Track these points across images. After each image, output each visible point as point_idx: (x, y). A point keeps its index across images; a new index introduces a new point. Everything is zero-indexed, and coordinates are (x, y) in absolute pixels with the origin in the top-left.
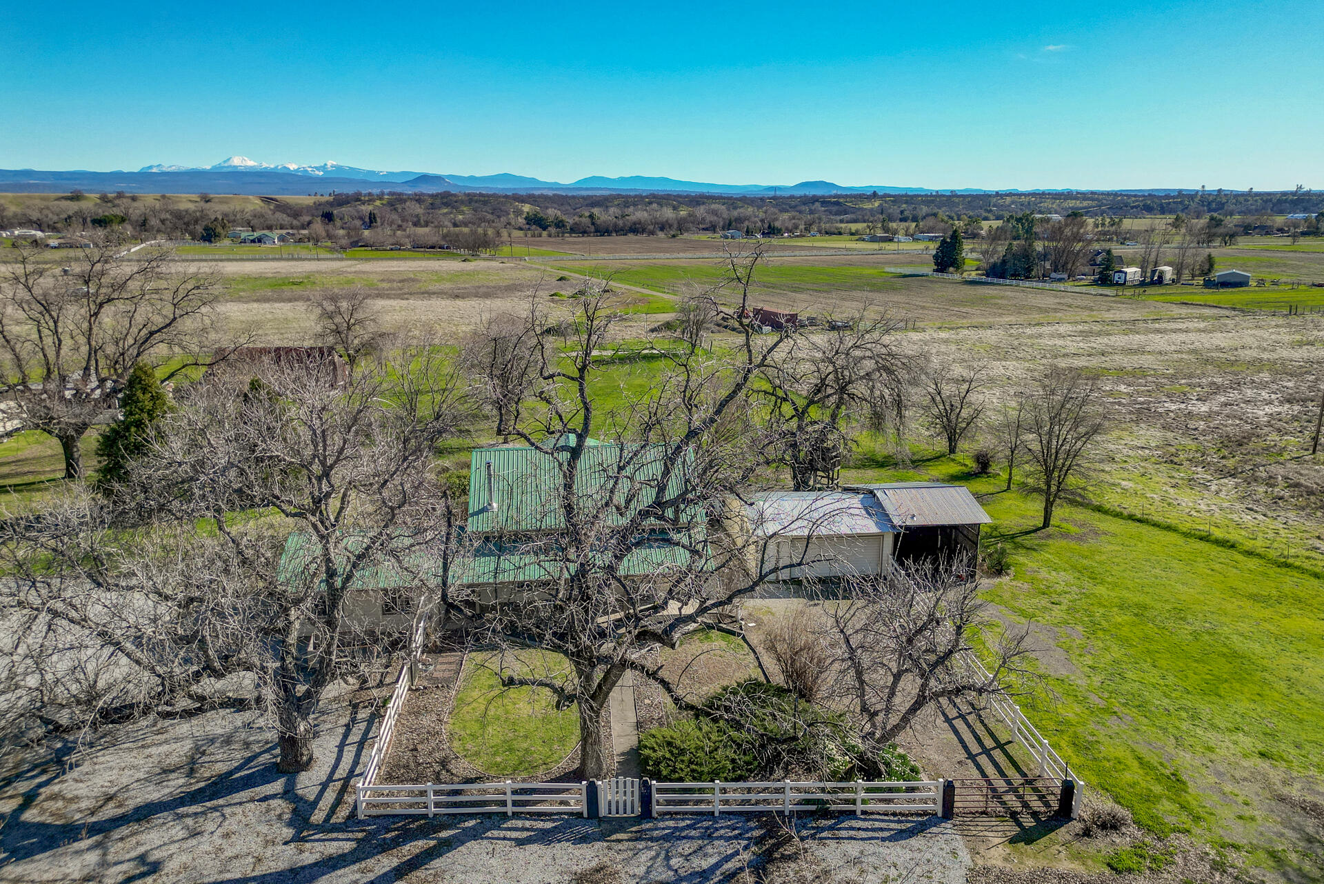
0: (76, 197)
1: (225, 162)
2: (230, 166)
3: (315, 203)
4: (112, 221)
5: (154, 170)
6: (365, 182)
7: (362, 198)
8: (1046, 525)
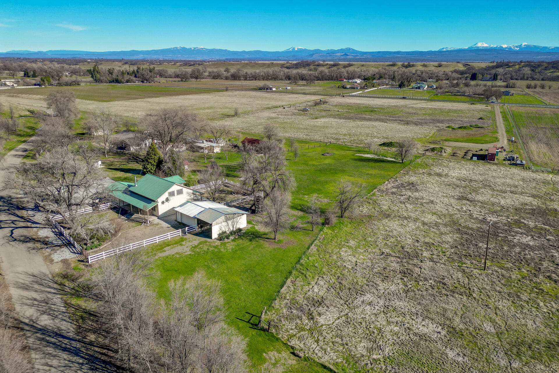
0: (393, 65)
2: (476, 47)
3: (486, 66)
4: (369, 79)
5: (444, 50)
6: (539, 53)
7: (510, 64)
8: (275, 239)
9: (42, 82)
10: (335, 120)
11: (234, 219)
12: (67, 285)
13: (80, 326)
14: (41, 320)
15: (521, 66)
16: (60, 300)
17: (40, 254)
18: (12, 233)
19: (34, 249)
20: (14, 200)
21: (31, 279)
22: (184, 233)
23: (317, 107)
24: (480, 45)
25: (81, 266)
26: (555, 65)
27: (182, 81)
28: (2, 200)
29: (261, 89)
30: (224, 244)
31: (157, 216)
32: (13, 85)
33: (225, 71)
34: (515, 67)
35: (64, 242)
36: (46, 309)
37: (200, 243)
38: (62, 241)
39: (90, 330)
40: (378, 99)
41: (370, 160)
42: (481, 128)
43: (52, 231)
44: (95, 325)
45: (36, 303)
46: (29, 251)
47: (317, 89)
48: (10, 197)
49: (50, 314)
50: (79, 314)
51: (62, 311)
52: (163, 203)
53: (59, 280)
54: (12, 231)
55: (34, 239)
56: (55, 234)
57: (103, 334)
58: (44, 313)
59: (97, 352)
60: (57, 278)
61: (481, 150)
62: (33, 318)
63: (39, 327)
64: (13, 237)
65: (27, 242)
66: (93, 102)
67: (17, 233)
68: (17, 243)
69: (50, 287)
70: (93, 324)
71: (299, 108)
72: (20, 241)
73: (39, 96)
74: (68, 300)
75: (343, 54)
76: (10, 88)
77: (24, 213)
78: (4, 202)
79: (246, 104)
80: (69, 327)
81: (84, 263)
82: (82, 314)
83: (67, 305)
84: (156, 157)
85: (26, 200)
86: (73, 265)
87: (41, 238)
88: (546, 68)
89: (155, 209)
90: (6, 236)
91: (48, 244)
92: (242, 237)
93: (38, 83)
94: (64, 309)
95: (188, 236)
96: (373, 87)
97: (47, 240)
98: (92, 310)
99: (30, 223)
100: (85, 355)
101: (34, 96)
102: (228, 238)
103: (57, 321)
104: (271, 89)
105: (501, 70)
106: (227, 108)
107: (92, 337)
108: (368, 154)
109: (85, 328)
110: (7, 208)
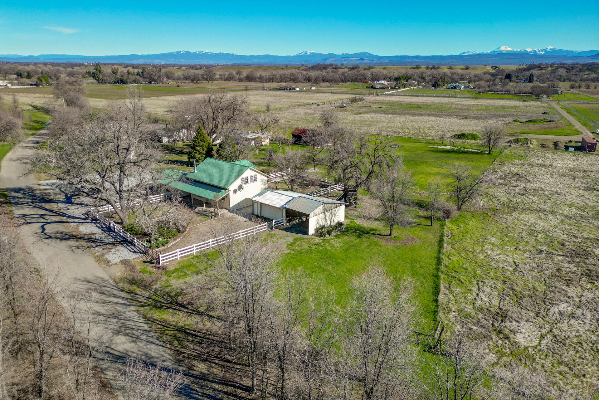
0: (417, 68)
1: (497, 49)
2: (499, 51)
3: (517, 69)
4: (401, 79)
5: (466, 54)
6: (565, 57)
7: (542, 66)
8: (390, 235)
9: (39, 82)
10: (382, 115)
11: (333, 211)
12: (139, 293)
13: (178, 351)
14: (117, 344)
15: (554, 68)
16: (136, 314)
17: (88, 253)
18: (44, 229)
19: (78, 247)
20: (37, 192)
21: (85, 286)
22: (271, 228)
23: (355, 104)
24: (503, 49)
25: (149, 268)
26: (590, 67)
27: (192, 82)
28: (22, 192)
29: (283, 89)
30: (328, 241)
31: (227, 209)
32: (6, 85)
33: (237, 74)
34: (548, 69)
35: (117, 239)
36: (121, 327)
37: (296, 240)
38: (114, 238)
39: (195, 356)
40: (417, 98)
41: (449, 151)
42: (552, 121)
43: (97, 227)
44: (199, 348)
45: (102, 318)
46: (72, 250)
47: (345, 89)
48: (31, 188)
49: (127, 335)
50: (170, 333)
51: (143, 328)
52: (235, 191)
53: (127, 287)
54: (43, 227)
55: (75, 236)
56: (102, 230)
57: (217, 362)
58: (118, 332)
59: (218, 390)
60: (122, 284)
61: (571, 141)
62: (104, 341)
63: (116, 353)
64: (46, 234)
65: (66, 239)
66: (101, 99)
67: (49, 229)
68: (54, 240)
69: (115, 296)
70: (195, 347)
71: (336, 105)
72: (56, 238)
73: (38, 95)
74: (147, 314)
75: (358, 58)
76: (3, 87)
77: (54, 206)
78: (24, 194)
79: (274, 102)
80: (163, 353)
81: (153, 265)
82: (175, 332)
83: (149, 320)
84: (205, 144)
85: (52, 191)
86: (138, 268)
87: (84, 235)
88: (581, 70)
89: (226, 199)
90: (37, 233)
91: (96, 242)
92: (346, 233)
93: (35, 83)
94: (146, 327)
95: (277, 232)
96: (404, 87)
97: (93, 237)
98: (187, 327)
99: (65, 218)
100: (202, 396)
101: (33, 95)
102: (329, 234)
103: (141, 344)
104: (294, 89)
105: (535, 72)
106: (254, 105)
107: (201, 367)
108: (442, 145)
109: (186, 353)
110: (30, 201)
